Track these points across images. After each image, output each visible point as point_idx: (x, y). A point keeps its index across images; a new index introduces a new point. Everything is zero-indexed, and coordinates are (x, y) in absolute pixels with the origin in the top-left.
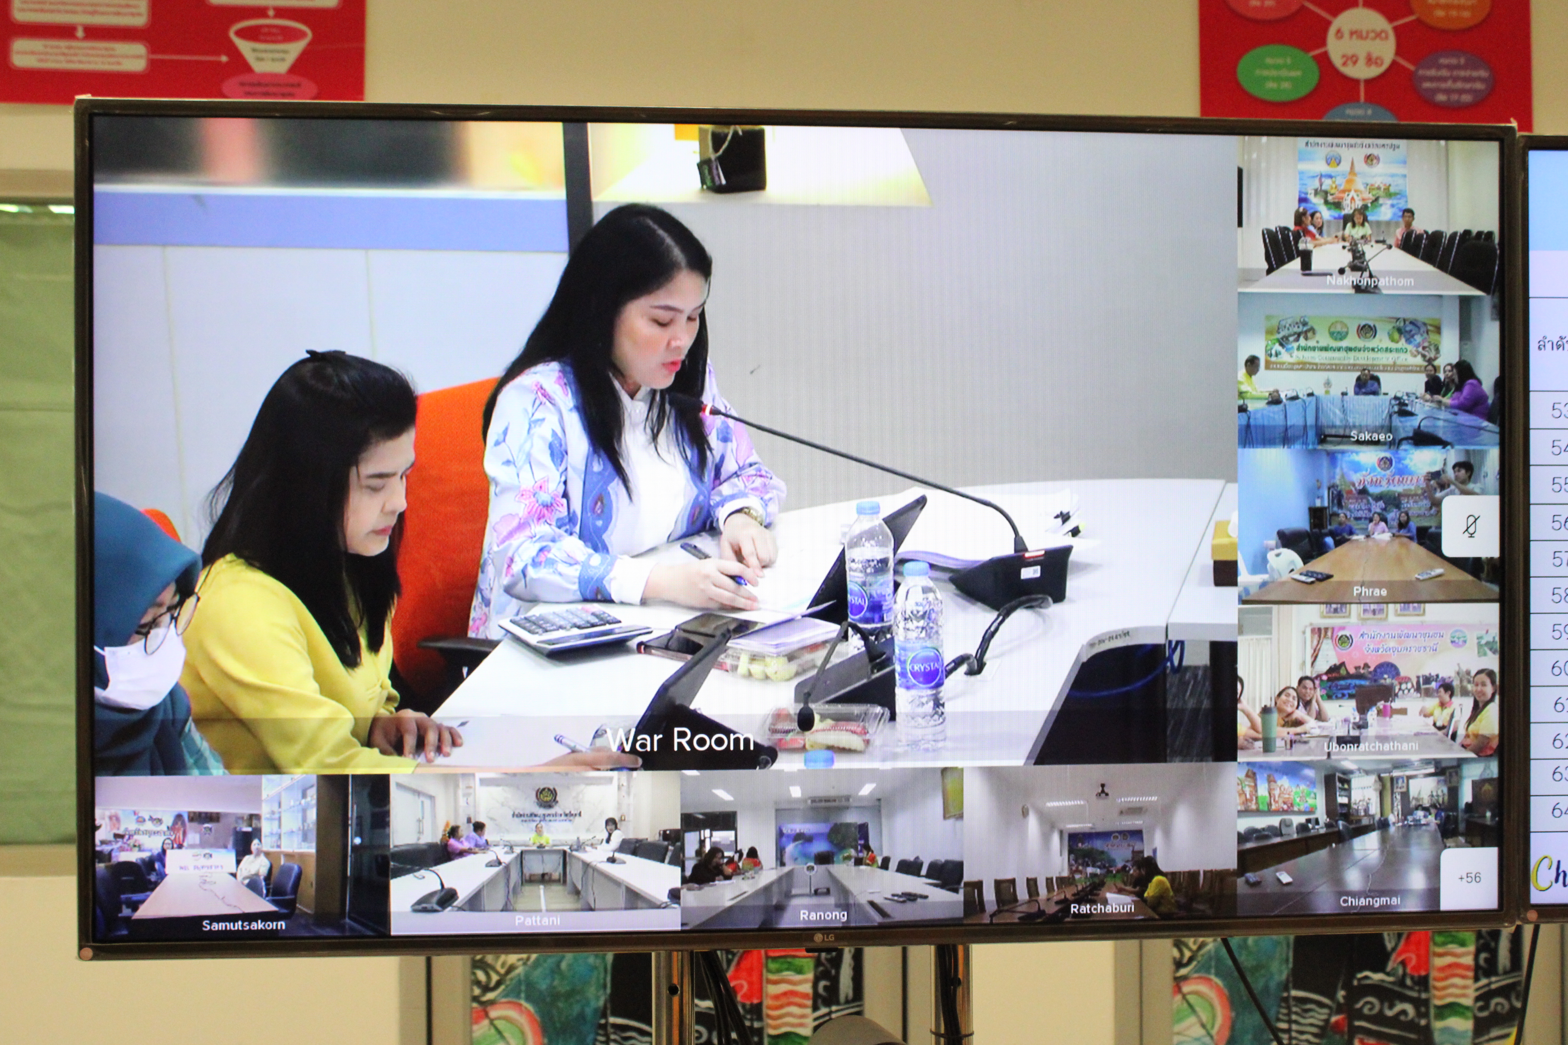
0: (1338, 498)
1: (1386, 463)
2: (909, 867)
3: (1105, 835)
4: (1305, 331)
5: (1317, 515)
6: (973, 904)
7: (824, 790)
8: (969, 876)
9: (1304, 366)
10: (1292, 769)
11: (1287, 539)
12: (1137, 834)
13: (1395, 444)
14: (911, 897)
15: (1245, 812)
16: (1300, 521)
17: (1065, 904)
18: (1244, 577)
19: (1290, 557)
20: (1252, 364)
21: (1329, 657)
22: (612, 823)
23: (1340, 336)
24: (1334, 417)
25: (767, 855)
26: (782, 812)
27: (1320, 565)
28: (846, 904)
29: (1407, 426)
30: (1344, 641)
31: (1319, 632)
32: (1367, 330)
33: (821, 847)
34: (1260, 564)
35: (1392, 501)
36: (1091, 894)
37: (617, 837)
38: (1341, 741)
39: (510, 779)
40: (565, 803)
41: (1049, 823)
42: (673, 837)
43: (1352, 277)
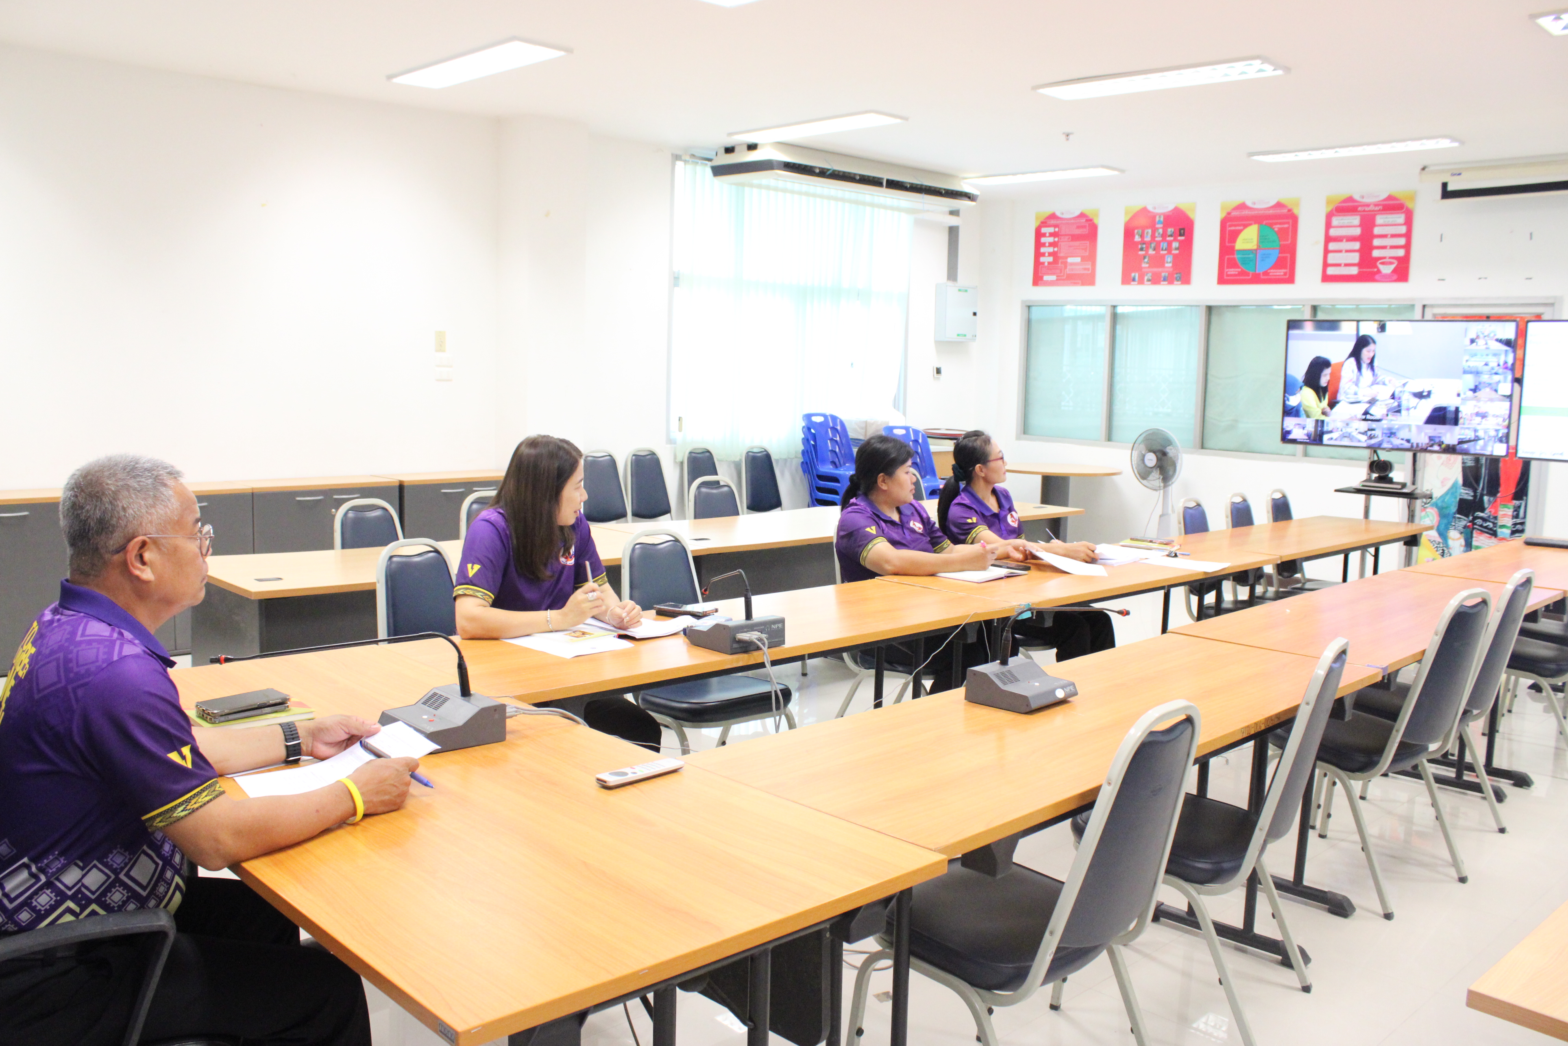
0: (1480, 383)
1: (1489, 378)
2: (1402, 439)
3: (1435, 437)
4: (1475, 355)
5: (1476, 386)
6: (1412, 446)
7: (1390, 426)
8: (1412, 441)
9: (1475, 361)
10: (1468, 428)
11: (1471, 390)
12: (1440, 437)
13: (1491, 374)
14: (1402, 444)
15: (1459, 435)
16: (1473, 387)
17: (1427, 447)
18: (1462, 396)
19: (1471, 393)
20: (1467, 361)
21: (1476, 410)
22: (1356, 429)
23: (1482, 356)
24: (1480, 370)
25: (1380, 435)
26: (1383, 429)
27: (1476, 394)
28: (1392, 444)
29: (1494, 371)
30: (1479, 407)
31: (1475, 406)
32: (1487, 355)
33: (1388, 435)
34: (1465, 394)
35: (1490, 384)
36: (1432, 446)
37: (1358, 431)
38: (1478, 424)
39: (1343, 421)
40: (1350, 425)
41: (1426, 434)
42: (1366, 432)
43: (1485, 346)
